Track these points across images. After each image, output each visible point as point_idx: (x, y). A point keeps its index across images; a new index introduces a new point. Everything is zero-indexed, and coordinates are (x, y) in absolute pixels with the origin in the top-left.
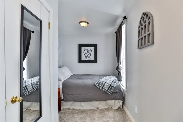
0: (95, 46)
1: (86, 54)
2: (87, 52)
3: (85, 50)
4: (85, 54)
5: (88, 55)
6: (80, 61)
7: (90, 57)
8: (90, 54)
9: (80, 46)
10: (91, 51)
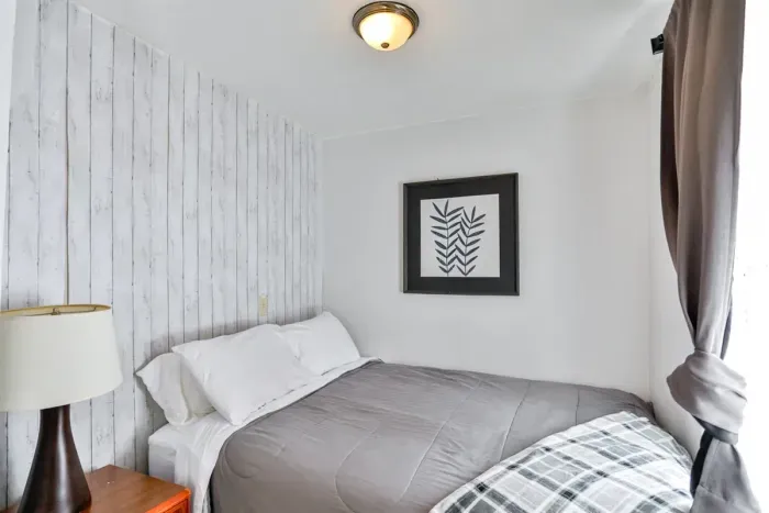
0: (505, 187)
1: (444, 242)
2: (451, 231)
3: (441, 217)
4: (440, 240)
5: (458, 243)
6: (415, 282)
7: (469, 258)
8: (470, 240)
9: (415, 194)
10: (477, 220)
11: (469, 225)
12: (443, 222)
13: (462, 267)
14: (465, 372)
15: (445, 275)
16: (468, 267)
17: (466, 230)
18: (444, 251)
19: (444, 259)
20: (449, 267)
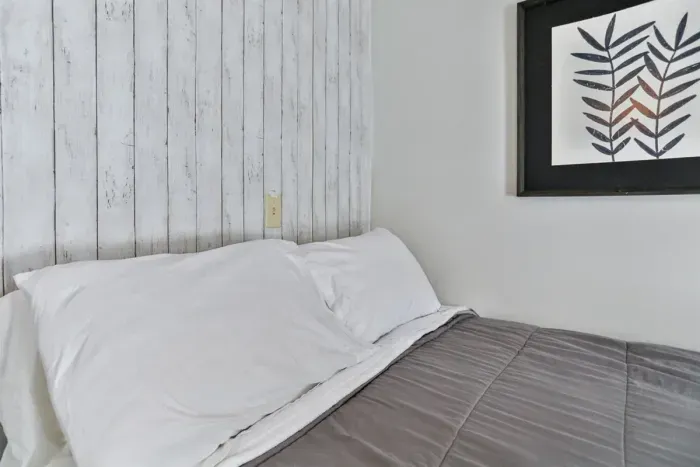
2: (621, 74)
3: (598, 52)
4: (595, 94)
5: (639, 95)
6: (540, 176)
7: (665, 122)
8: (670, 85)
9: (539, 19)
10: (690, 42)
11: (668, 54)
12: (603, 59)
13: (650, 142)
14: (655, 346)
15: (607, 159)
16: (664, 141)
17: (661, 66)
18: (605, 115)
19: (604, 130)
20: (616, 143)
